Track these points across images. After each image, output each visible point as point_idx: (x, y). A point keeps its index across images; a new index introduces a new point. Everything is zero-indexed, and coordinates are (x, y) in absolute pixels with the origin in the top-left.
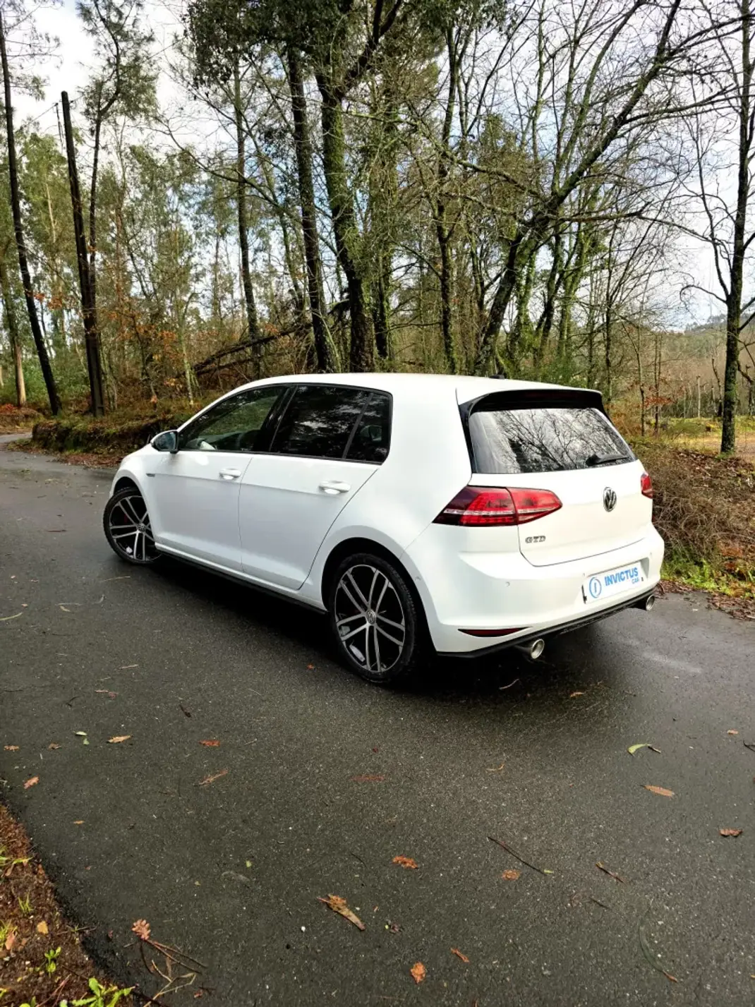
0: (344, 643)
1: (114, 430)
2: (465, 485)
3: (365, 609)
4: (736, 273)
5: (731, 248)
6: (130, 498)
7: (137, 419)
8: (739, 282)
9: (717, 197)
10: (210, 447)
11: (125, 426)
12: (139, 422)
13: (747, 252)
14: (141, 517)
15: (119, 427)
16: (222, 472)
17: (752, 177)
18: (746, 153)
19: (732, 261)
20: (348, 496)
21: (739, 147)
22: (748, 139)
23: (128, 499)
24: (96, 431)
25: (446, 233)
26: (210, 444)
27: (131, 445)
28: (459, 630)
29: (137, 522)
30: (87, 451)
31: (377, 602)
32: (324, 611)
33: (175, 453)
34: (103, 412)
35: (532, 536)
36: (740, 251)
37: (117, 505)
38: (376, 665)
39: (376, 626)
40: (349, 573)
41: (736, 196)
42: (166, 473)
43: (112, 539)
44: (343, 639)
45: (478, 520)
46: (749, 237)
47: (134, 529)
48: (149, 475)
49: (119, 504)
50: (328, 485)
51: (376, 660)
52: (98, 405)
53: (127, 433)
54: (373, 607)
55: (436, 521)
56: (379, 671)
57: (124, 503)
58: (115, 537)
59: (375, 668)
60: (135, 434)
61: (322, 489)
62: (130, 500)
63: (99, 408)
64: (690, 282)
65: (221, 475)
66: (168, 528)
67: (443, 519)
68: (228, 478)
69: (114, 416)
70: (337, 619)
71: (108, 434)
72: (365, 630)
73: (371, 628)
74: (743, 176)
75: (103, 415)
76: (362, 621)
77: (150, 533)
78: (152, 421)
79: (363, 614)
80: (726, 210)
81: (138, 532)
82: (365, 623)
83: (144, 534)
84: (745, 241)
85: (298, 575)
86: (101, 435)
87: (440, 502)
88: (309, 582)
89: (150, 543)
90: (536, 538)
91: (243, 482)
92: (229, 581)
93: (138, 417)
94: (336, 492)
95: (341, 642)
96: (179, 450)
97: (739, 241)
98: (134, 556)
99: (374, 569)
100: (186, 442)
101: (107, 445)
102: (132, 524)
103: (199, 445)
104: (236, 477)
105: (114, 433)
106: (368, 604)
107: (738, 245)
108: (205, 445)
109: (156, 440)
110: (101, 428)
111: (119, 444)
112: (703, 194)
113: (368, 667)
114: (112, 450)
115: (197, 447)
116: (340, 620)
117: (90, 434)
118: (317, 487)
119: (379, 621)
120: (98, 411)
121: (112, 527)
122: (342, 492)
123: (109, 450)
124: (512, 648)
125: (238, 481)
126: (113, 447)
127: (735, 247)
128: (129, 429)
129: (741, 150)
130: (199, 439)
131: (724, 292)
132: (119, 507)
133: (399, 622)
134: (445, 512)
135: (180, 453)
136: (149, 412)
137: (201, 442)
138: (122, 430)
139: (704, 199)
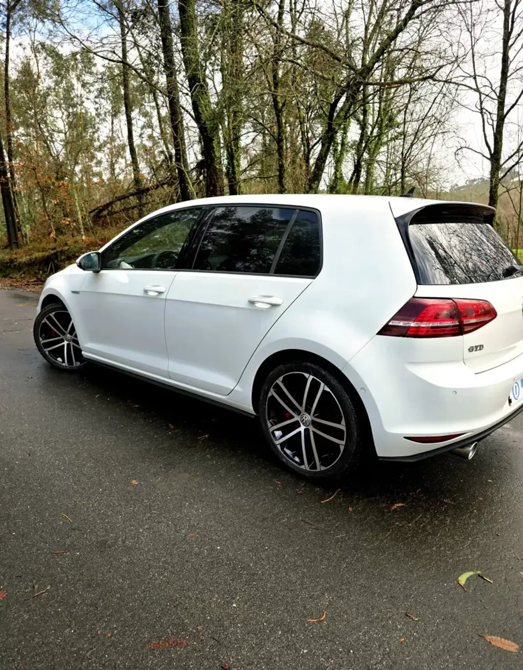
0: (279, 447)
1: (24, 259)
2: (410, 297)
3: (299, 412)
4: (498, 137)
5: (495, 117)
6: (54, 313)
7: (43, 251)
8: (500, 143)
9: (485, 77)
10: (129, 266)
11: (33, 256)
12: (44, 253)
13: (506, 120)
14: (66, 330)
15: (28, 258)
16: (146, 289)
17: (511, 62)
18: (508, 41)
19: (495, 127)
20: (279, 311)
21: (502, 37)
22: (509, 30)
23: (52, 315)
24: (11, 261)
25: (280, 105)
26: (129, 264)
27: (37, 271)
28: (405, 438)
29: (64, 334)
30: (5, 277)
31: (312, 406)
32: (253, 415)
33: (97, 272)
34: (18, 246)
35: (474, 345)
36: (501, 118)
37: (43, 321)
38: (315, 464)
39: (311, 428)
40: (279, 381)
41: (499, 76)
42: (90, 290)
43: (45, 352)
44: (277, 442)
45: (428, 331)
46: (509, 108)
47: (62, 341)
48: (74, 292)
49: (45, 320)
50: (256, 300)
51: (314, 459)
52: (13, 240)
53: (34, 262)
54: (308, 410)
55: (380, 333)
56: (318, 470)
57: (50, 319)
58: (47, 350)
59: (314, 467)
60: (40, 263)
61: (252, 303)
62: (54, 315)
63: (14, 243)
64: (463, 145)
65: (146, 291)
66: (94, 338)
67: (386, 330)
68: (151, 294)
69: (26, 249)
70: (269, 425)
71: (20, 263)
72: (300, 432)
73: (306, 430)
74: (505, 60)
75: (18, 248)
76: (296, 425)
77: (77, 342)
78: (52, 252)
79: (297, 418)
80: (491, 88)
81: (65, 343)
82: (300, 426)
83: (72, 343)
84: (505, 111)
85: (227, 382)
86: (15, 263)
87: (386, 315)
88: (238, 388)
89: (78, 351)
90: (476, 347)
91: (168, 298)
92: (156, 386)
93: (44, 250)
94: (268, 306)
95: (275, 446)
96: (102, 269)
97: (501, 111)
98: (66, 364)
99: (306, 375)
100: (107, 261)
101: (19, 272)
102: (59, 336)
103: (119, 265)
104: (160, 293)
105: (25, 262)
106: (302, 409)
107: (500, 114)
108: (125, 265)
109: (81, 260)
110: (15, 258)
111: (28, 270)
112: (475, 75)
113: (306, 467)
114: (23, 275)
115: (118, 267)
116: (273, 425)
117: (8, 263)
118: (247, 302)
119: (314, 423)
120: (14, 246)
121: (42, 342)
122: (274, 306)
123: (21, 275)
124: (451, 452)
125: (163, 296)
126: (24, 273)
127: (498, 117)
128: (36, 258)
129: (504, 39)
130: (119, 260)
131: (488, 152)
132: (45, 323)
133: (339, 423)
134: (390, 324)
135: (103, 272)
136: (53, 245)
137: (120, 262)
138: (30, 260)
139: (475, 78)
